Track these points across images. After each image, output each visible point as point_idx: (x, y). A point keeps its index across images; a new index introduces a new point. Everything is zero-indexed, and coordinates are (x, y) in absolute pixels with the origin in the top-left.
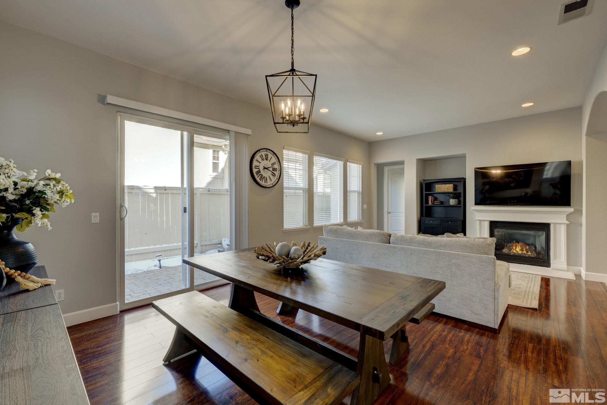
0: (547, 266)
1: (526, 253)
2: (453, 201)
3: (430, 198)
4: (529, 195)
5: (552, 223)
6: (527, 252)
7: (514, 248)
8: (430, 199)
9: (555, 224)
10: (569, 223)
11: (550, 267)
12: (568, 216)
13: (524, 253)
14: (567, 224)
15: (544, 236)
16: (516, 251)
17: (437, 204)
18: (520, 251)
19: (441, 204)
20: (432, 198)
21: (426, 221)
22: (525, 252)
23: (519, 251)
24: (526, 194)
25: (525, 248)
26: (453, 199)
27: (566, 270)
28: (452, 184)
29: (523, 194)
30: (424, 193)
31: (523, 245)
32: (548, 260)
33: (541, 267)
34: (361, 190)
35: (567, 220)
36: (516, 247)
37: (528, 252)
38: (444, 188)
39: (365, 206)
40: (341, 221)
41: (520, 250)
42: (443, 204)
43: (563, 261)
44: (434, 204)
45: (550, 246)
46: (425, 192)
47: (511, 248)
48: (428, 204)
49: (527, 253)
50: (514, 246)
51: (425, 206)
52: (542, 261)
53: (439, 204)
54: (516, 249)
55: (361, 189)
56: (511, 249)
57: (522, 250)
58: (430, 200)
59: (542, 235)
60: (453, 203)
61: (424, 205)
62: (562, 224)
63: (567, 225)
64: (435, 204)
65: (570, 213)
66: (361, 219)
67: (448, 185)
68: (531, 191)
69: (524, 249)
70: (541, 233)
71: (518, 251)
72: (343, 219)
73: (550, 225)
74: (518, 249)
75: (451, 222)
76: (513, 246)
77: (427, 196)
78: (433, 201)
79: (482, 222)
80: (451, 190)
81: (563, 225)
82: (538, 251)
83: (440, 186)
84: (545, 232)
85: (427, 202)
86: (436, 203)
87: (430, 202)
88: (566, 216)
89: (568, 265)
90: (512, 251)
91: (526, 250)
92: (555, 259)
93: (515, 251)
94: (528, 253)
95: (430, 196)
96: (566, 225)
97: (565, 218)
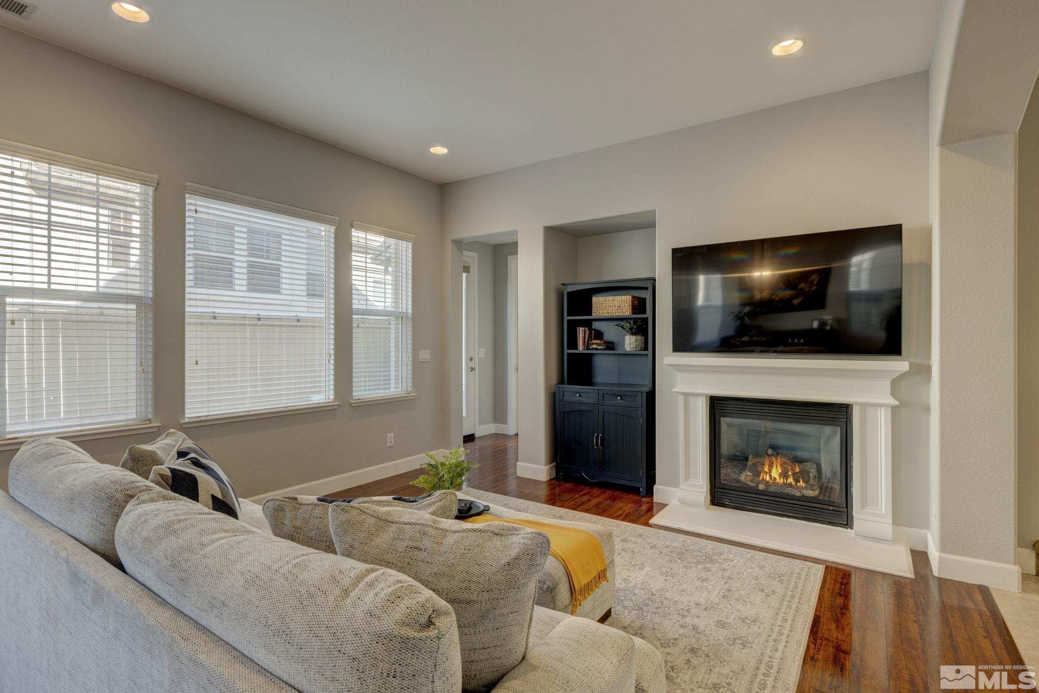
0: (846, 523)
1: (794, 483)
2: (630, 340)
3: (581, 331)
4: (828, 328)
5: (858, 404)
6: (797, 481)
7: (766, 469)
8: (581, 336)
9: (863, 406)
10: (897, 403)
11: (852, 528)
12: (896, 384)
13: (790, 485)
14: (892, 407)
15: (836, 441)
16: (771, 476)
17: (596, 349)
18: (780, 479)
19: (604, 350)
20: (585, 333)
21: (565, 392)
22: (791, 480)
23: (777, 477)
24: (823, 324)
25: (793, 470)
26: (633, 334)
27: (890, 538)
28: (629, 295)
29: (815, 325)
30: (566, 318)
31: (786, 461)
32: (847, 507)
33: (830, 527)
34: (410, 311)
35: (893, 394)
36: (771, 467)
37: (799, 482)
38: (610, 306)
39: (425, 355)
40: (329, 399)
41: (780, 475)
42: (612, 348)
43: (883, 511)
44: (589, 349)
45: (852, 467)
46: (568, 316)
47: (759, 469)
48: (576, 348)
49: (796, 483)
50: (767, 463)
51: (568, 354)
52: (831, 508)
53: (601, 349)
54: (770, 471)
55: (410, 307)
56: (760, 474)
57: (784, 475)
58: (581, 339)
59: (833, 435)
60: (632, 346)
61: (566, 351)
62: (881, 405)
63: (894, 409)
64: (592, 349)
65: (902, 374)
66: (410, 389)
67: (619, 298)
68: (830, 317)
69: (790, 473)
70: (828, 430)
71: (775, 479)
72: (332, 392)
73: (852, 408)
74: (776, 473)
75: (621, 399)
76: (763, 464)
77: (573, 327)
78: (588, 341)
79: (691, 399)
80: (627, 311)
81: (883, 409)
82: (824, 480)
83: (601, 299)
84: (839, 428)
85: (573, 344)
86: (595, 346)
87: (581, 343)
88: (889, 383)
89: (894, 524)
90: (761, 478)
91: (794, 474)
92: (864, 504)
93: (768, 478)
94: (798, 484)
95: (581, 328)
96: (890, 410)
97: (888, 390)
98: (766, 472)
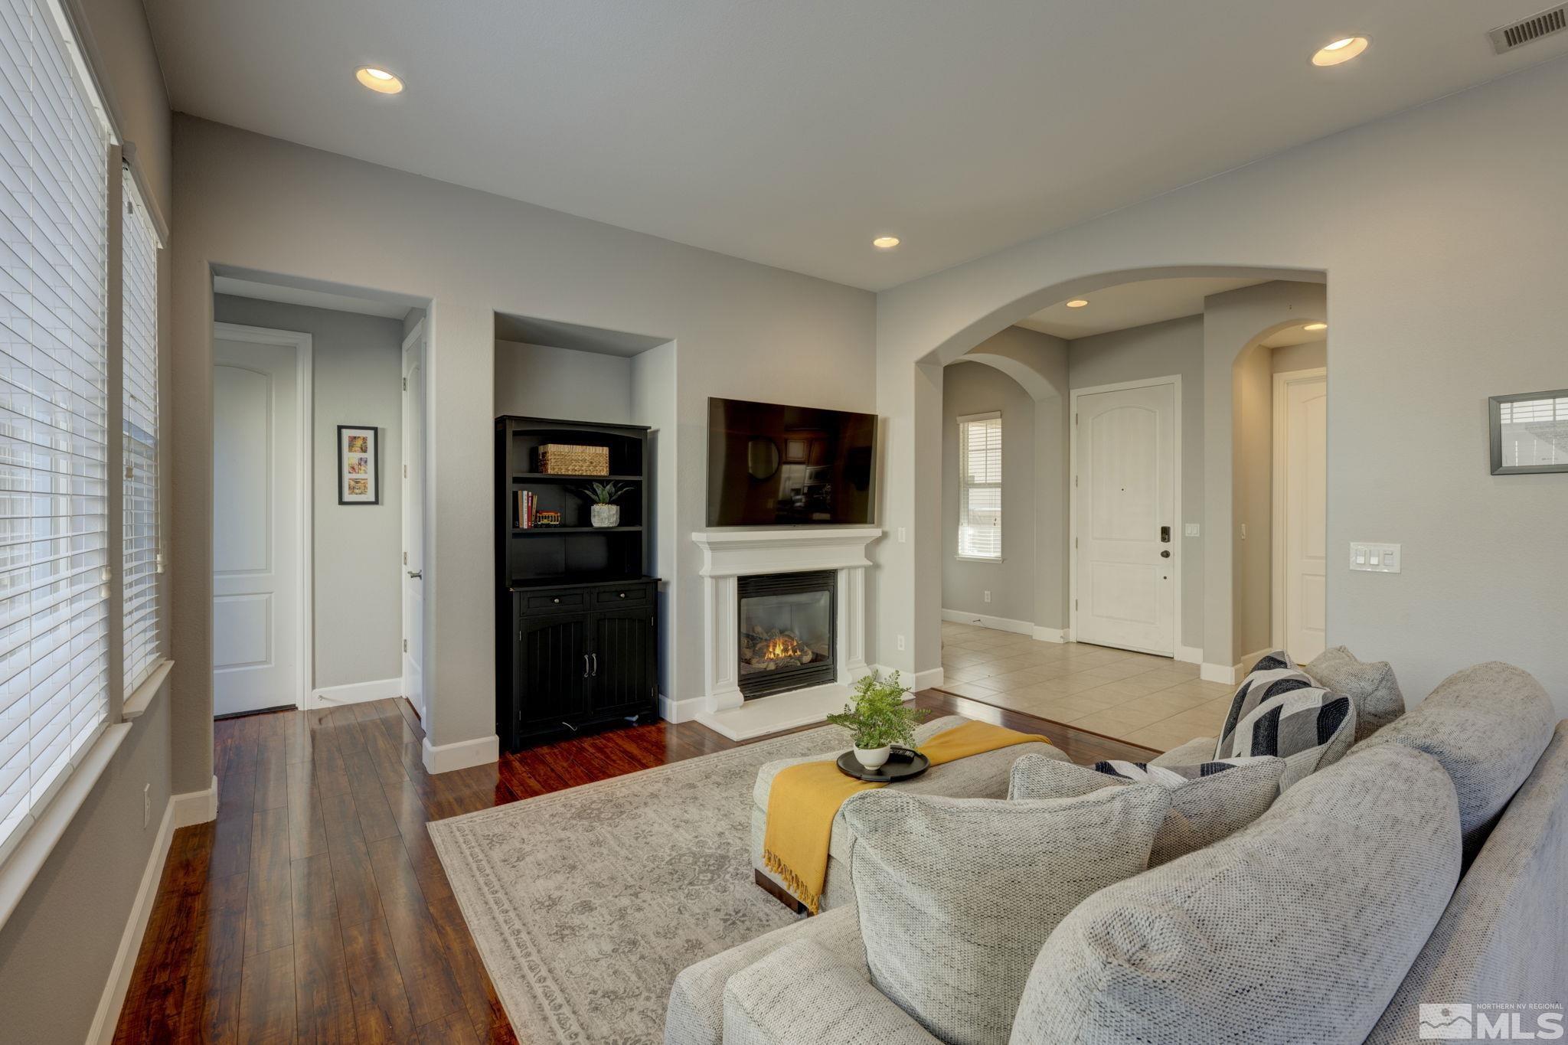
2: (605, 511)
3: (525, 497)
5: (841, 568)
6: (795, 652)
7: (771, 650)
8: (526, 504)
9: (846, 569)
10: (871, 564)
11: (836, 682)
12: (869, 548)
13: (792, 657)
14: (865, 568)
16: (774, 654)
17: (548, 526)
18: (783, 654)
19: (561, 527)
20: (532, 501)
21: (532, 600)
22: (790, 652)
23: (780, 653)
25: (791, 645)
28: (606, 447)
30: (511, 475)
31: (786, 639)
32: (833, 663)
35: (867, 556)
36: (775, 646)
38: (577, 461)
41: (782, 650)
44: (538, 526)
45: (836, 625)
46: (511, 472)
47: (765, 651)
48: (520, 524)
49: (794, 655)
50: (771, 645)
51: (512, 536)
53: (555, 526)
54: (774, 650)
56: (765, 654)
57: (785, 650)
58: (525, 510)
59: (821, 601)
60: (612, 520)
61: (510, 531)
62: (856, 568)
63: (867, 569)
64: (542, 525)
67: (590, 450)
69: (789, 648)
70: (818, 595)
71: (778, 655)
73: (836, 573)
74: (778, 651)
76: (768, 646)
78: (536, 513)
80: (601, 470)
81: (860, 569)
83: (565, 449)
85: (516, 515)
86: (545, 521)
87: (525, 516)
88: (864, 547)
90: (766, 658)
91: (793, 647)
93: (772, 656)
94: (796, 655)
95: (525, 493)
97: (863, 553)
98: (771, 652)
